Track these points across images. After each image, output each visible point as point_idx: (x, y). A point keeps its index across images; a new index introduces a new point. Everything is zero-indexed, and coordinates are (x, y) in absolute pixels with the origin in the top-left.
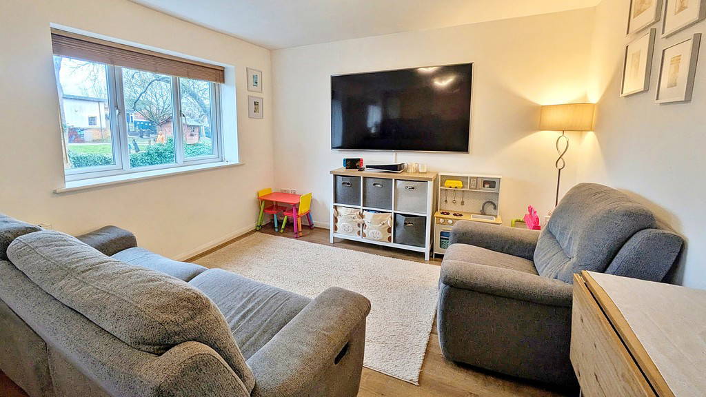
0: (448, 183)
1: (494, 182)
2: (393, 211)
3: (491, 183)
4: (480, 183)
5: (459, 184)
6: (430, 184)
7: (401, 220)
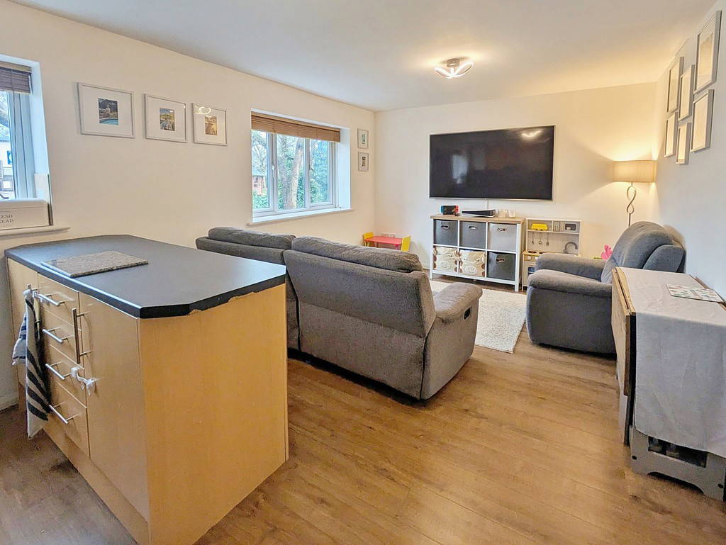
0: (535, 226)
1: (575, 225)
2: (486, 250)
3: (573, 226)
4: (563, 226)
5: (544, 227)
6: (519, 227)
7: (493, 257)
